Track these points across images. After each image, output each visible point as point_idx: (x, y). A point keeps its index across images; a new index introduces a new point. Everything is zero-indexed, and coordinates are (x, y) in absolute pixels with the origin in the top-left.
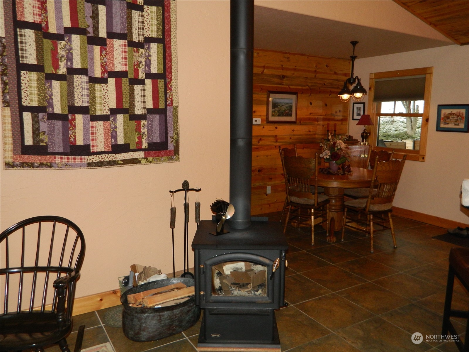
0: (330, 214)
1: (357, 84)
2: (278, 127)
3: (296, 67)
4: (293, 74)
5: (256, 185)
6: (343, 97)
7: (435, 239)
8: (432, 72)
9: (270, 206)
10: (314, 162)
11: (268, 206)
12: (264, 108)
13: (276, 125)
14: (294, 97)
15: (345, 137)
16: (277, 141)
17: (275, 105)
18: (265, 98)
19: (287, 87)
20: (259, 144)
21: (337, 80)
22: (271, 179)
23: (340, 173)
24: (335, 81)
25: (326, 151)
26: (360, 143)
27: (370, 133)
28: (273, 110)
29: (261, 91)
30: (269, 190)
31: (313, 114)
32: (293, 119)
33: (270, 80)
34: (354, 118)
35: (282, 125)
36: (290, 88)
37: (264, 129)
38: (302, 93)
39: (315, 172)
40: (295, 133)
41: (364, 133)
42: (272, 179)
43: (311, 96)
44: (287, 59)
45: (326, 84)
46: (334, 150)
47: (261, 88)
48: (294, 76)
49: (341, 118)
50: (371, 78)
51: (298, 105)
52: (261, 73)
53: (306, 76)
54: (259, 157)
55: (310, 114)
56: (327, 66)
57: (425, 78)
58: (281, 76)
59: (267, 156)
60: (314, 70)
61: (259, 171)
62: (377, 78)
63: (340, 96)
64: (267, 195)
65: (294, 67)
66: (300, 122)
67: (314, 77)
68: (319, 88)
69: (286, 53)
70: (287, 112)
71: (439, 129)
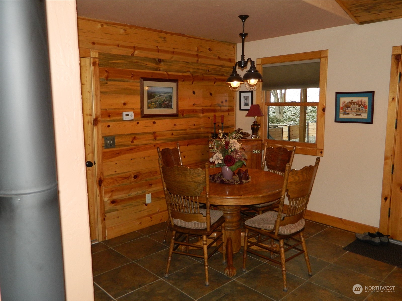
0: (226, 233)
1: (251, 68)
2: (156, 121)
3: (174, 49)
4: (172, 57)
5: (132, 195)
6: (232, 84)
7: (348, 251)
8: (327, 56)
9: (151, 218)
10: (203, 174)
11: (149, 217)
12: (138, 98)
13: (154, 120)
14: (173, 85)
15: (240, 135)
16: (155, 139)
17: (151, 95)
18: (138, 86)
19: (165, 73)
20: (133, 144)
21: (222, 66)
22: (150, 185)
23: (237, 182)
24: (219, 67)
25: (217, 154)
26: (250, 136)
27: (260, 125)
28: (149, 101)
29: (132, 78)
30: (149, 199)
31: (196, 104)
32: (173, 111)
33: (142, 64)
34: (242, 108)
35: (161, 119)
36: (168, 74)
37: (139, 124)
38: (183, 81)
39: (206, 186)
40: (177, 128)
41: (254, 125)
42: (152, 185)
43: (193, 84)
44: (163, 39)
45: (209, 70)
46: (228, 152)
47: (132, 74)
48: (172, 60)
49: (227, 108)
50: (258, 63)
51: (179, 95)
52: (130, 55)
53: (187, 61)
54: (133, 161)
55: (194, 105)
56: (210, 50)
57: (319, 63)
58: (157, 60)
59: (144, 158)
60: (195, 53)
61: (135, 177)
62: (265, 64)
63: (229, 83)
64: (146, 205)
65: (172, 50)
66: (183, 115)
67: (196, 62)
68: (203, 75)
69: (161, 32)
70: (166, 103)
71: (337, 120)
